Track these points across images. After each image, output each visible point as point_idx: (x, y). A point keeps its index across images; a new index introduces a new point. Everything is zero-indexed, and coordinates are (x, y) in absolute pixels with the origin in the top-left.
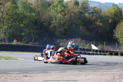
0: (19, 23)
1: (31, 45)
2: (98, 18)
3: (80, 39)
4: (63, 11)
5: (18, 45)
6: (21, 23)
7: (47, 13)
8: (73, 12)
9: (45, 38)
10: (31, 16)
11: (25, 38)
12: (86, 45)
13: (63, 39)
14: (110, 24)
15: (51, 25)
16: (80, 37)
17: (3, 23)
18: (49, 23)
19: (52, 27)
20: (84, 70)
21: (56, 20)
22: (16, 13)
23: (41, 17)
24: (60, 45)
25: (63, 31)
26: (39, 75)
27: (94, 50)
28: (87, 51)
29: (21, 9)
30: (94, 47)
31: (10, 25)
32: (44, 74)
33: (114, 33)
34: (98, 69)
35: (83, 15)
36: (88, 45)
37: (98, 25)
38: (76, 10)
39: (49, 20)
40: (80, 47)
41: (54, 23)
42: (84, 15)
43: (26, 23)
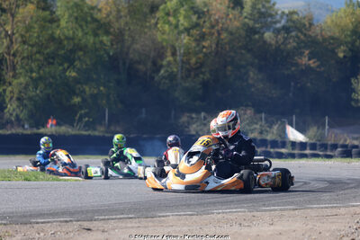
0: (61, 68)
1: (101, 134)
2: (303, 45)
3: (250, 112)
4: (196, 25)
5: (62, 133)
6: (68, 68)
7: (146, 33)
8: (227, 30)
9: (144, 110)
10: (98, 46)
11: (83, 112)
12: (270, 127)
13: (198, 112)
14: (340, 62)
15: (159, 71)
16: (250, 103)
17: (14, 68)
18: (154, 63)
19: (164, 77)
20: (264, 205)
21: (174, 54)
22: (52, 38)
23: (129, 48)
24: (190, 131)
25: (199, 86)
26: (129, 225)
27: (294, 144)
28: (272, 147)
29: (65, 26)
30: (294, 135)
31: (34, 75)
32: (144, 222)
33: (353, 90)
34: (310, 202)
35: (257, 36)
36: (275, 127)
37: (304, 68)
38: (236, 21)
39: (152, 54)
40: (252, 136)
41: (169, 63)
42: (262, 37)
43: (84, 67)
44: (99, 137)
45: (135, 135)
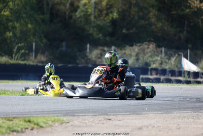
1: (35, 64)
3: (152, 46)
5: (3, 63)
9: (64, 44)
12: (169, 59)
13: (109, 46)
15: (76, 11)
18: (72, 4)
27: (189, 73)
28: (172, 76)
30: (188, 65)
40: (153, 66)
41: (85, 5)
43: (16, 7)
44: (33, 65)
45: (62, 65)
